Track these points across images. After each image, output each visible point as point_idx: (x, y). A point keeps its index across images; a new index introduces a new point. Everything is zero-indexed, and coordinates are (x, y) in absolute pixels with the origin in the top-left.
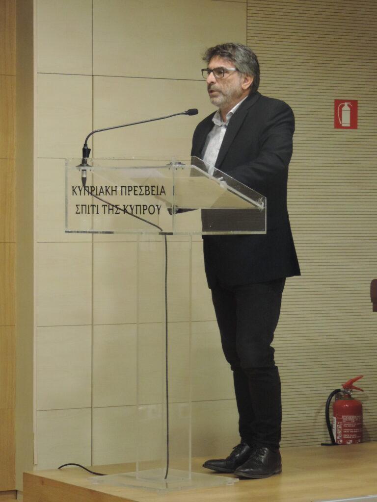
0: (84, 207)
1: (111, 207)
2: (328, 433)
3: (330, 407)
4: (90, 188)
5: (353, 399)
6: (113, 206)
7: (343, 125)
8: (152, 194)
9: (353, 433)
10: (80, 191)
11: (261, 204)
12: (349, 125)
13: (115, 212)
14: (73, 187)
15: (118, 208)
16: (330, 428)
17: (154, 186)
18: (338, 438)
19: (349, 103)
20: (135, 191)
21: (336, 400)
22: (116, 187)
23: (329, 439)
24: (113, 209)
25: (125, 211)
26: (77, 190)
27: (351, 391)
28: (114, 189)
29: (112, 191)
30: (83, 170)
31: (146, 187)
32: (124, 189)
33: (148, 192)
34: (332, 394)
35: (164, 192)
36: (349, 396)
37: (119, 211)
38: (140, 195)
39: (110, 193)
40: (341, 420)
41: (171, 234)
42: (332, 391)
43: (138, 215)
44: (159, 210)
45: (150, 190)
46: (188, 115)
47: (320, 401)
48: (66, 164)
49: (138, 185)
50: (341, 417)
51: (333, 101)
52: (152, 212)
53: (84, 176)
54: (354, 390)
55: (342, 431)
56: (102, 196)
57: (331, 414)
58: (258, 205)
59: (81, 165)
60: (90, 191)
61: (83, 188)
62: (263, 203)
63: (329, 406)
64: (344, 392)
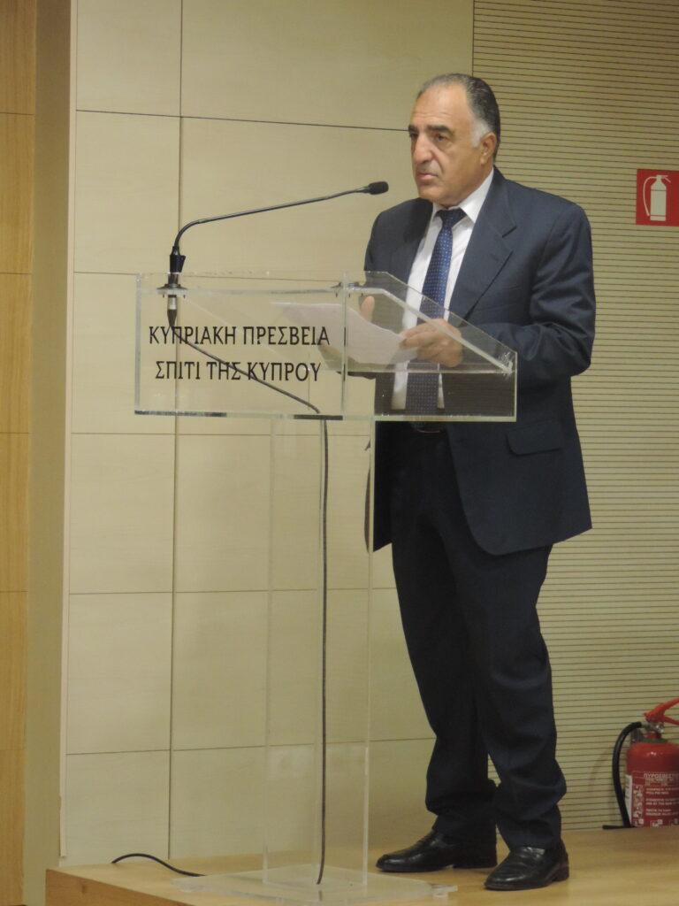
0: (172, 366)
1: (224, 367)
2: (617, 805)
3: (622, 756)
4: (184, 331)
5: (666, 741)
6: (227, 364)
7: (653, 219)
8: (304, 343)
9: (666, 807)
10: (165, 335)
11: (507, 365)
12: (663, 219)
13: (231, 376)
14: (151, 328)
15: (236, 370)
16: (621, 795)
17: (308, 328)
18: (636, 815)
19: (665, 177)
20: (270, 336)
21: (632, 742)
22: (234, 328)
23: (619, 817)
24: (227, 371)
25: (251, 374)
26: (159, 334)
27: (662, 726)
28: (230, 332)
29: (227, 335)
30: (170, 296)
31: (291, 328)
32: (249, 331)
33: (295, 339)
34: (625, 732)
35: (326, 339)
36: (658, 735)
37: (238, 375)
38: (280, 343)
39: (223, 339)
40: (642, 782)
41: (339, 418)
42: (627, 725)
43: (276, 383)
44: (316, 372)
45: (300, 335)
46: (368, 194)
47: (602, 745)
48: (139, 285)
49: (277, 326)
50: (642, 774)
51: (635, 172)
52: (302, 376)
53: (173, 307)
54: (666, 724)
55: (644, 803)
56: (206, 346)
57: (622, 769)
58: (501, 366)
59: (167, 286)
60: (183, 336)
61: (171, 332)
62: (511, 364)
63: (619, 754)
64: (647, 728)
